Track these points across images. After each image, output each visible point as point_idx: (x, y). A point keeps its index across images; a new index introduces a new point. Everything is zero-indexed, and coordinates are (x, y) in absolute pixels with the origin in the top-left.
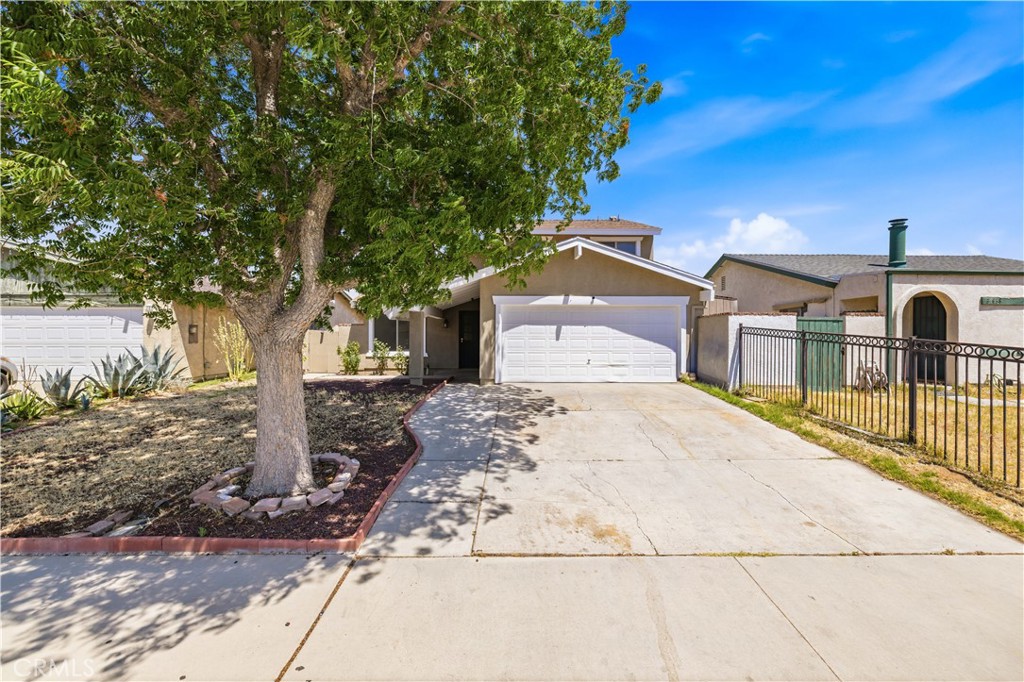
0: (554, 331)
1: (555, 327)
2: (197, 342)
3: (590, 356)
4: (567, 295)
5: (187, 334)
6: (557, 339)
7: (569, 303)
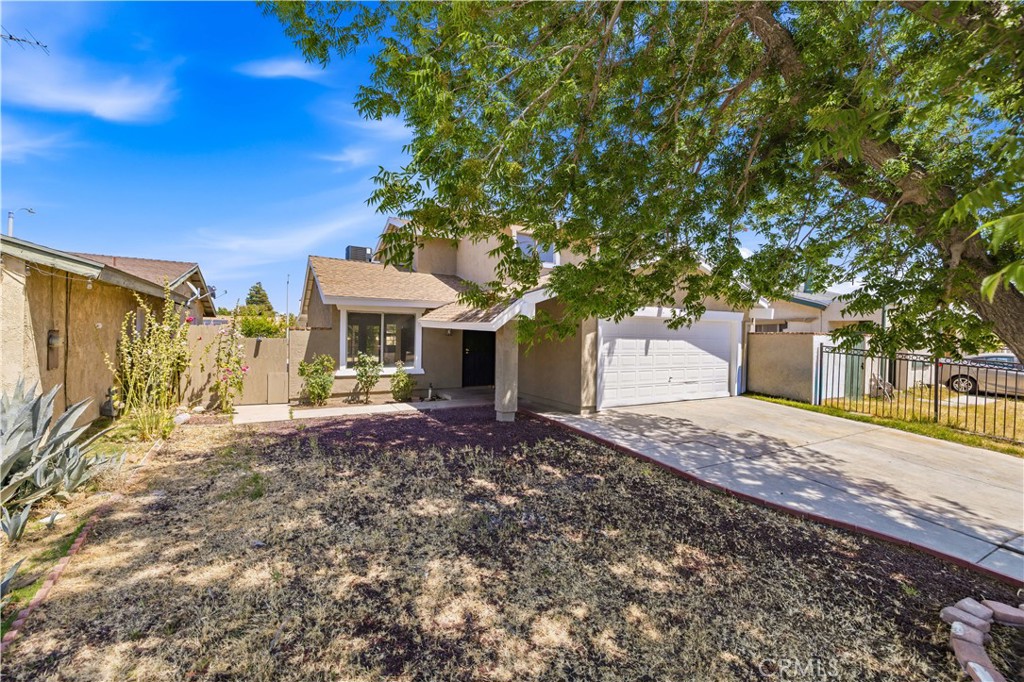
0: (644, 346)
1: (644, 341)
2: (57, 365)
3: (671, 373)
4: (660, 307)
5: (45, 350)
6: (646, 354)
7: (661, 316)
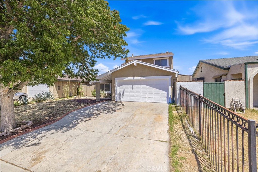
2: (60, 90)
3: (141, 94)
4: (134, 77)
5: (57, 88)
6: (132, 89)
7: (135, 79)
